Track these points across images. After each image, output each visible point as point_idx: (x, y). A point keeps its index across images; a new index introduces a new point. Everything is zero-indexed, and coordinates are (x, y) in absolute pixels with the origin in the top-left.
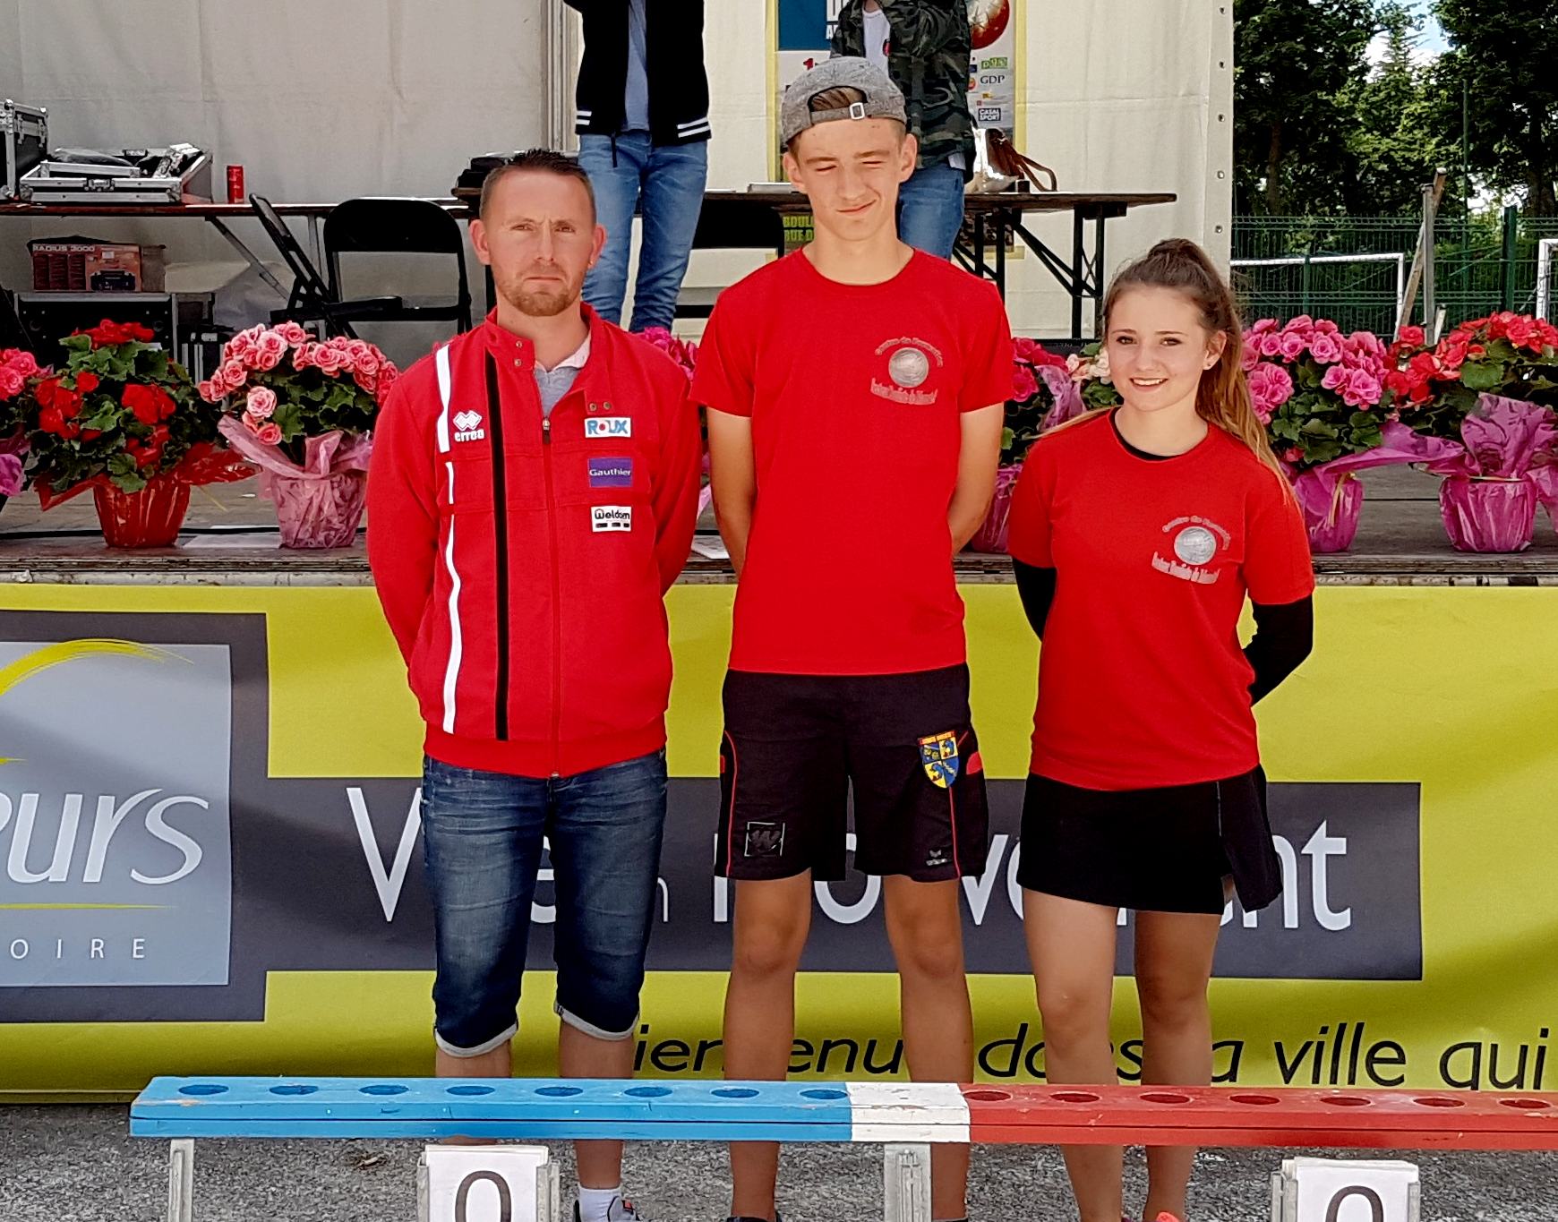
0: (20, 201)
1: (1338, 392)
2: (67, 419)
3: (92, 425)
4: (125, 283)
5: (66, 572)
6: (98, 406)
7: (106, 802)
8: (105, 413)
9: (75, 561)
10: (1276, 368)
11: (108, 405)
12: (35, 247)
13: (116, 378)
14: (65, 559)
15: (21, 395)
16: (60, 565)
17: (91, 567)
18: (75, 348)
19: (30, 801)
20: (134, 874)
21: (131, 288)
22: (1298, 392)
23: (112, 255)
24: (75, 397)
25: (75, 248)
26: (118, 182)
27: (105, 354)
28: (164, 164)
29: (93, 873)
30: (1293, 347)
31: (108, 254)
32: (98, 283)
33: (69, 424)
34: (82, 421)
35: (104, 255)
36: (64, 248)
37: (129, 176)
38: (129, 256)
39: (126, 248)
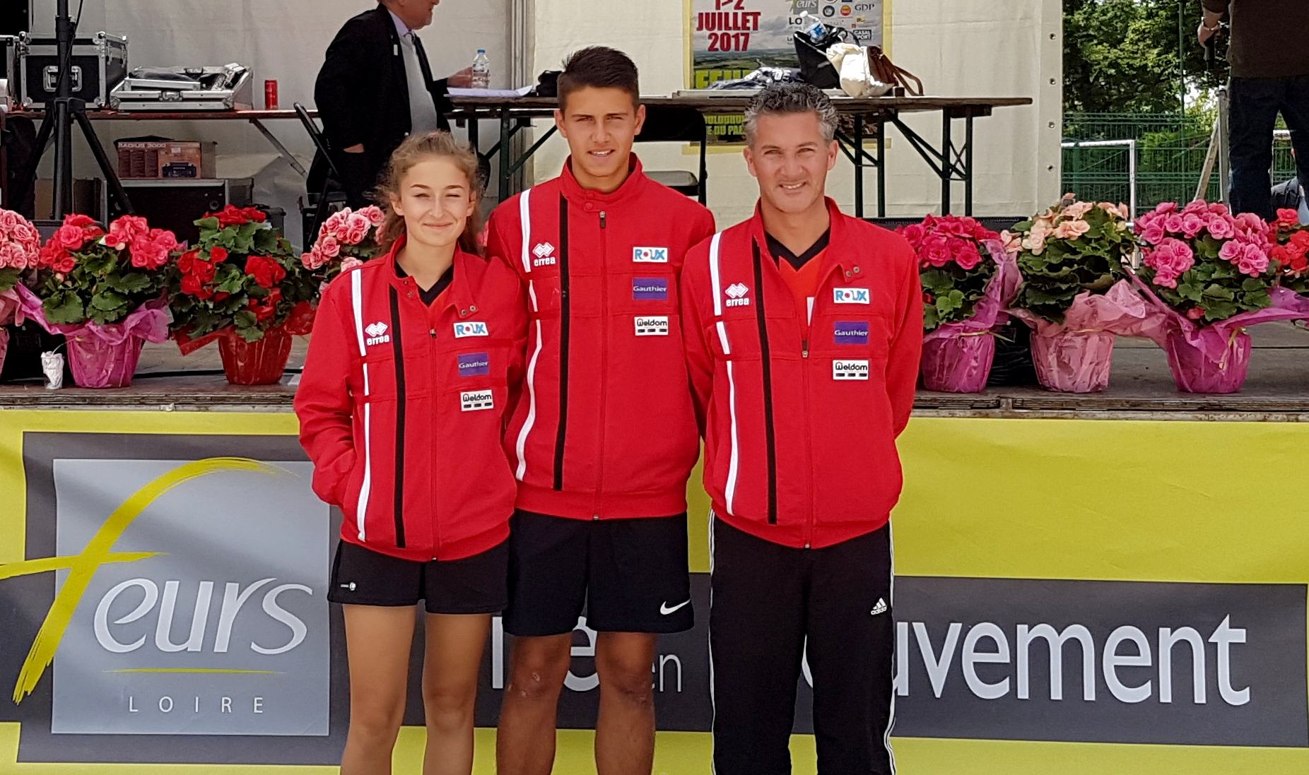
0: (110, 109)
1: (1233, 262)
2: (203, 283)
3: (223, 288)
4: (188, 172)
5: (203, 404)
6: (227, 274)
7: (232, 587)
8: (233, 279)
9: (209, 396)
10: (1178, 242)
11: (235, 272)
12: (120, 144)
13: (240, 251)
14: (201, 395)
15: (165, 265)
16: (197, 399)
17: (222, 401)
18: (206, 228)
19: (172, 587)
20: (254, 646)
21: (193, 175)
22: (1198, 261)
23: (179, 150)
24: (209, 267)
25: (151, 145)
26: (185, 94)
27: (231, 232)
28: (220, 80)
29: (221, 646)
30: (1193, 226)
31: (176, 150)
32: (167, 172)
33: (205, 288)
34: (215, 286)
35: (173, 151)
36: (142, 145)
37: (192, 89)
38: (191, 151)
39: (190, 144)
